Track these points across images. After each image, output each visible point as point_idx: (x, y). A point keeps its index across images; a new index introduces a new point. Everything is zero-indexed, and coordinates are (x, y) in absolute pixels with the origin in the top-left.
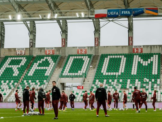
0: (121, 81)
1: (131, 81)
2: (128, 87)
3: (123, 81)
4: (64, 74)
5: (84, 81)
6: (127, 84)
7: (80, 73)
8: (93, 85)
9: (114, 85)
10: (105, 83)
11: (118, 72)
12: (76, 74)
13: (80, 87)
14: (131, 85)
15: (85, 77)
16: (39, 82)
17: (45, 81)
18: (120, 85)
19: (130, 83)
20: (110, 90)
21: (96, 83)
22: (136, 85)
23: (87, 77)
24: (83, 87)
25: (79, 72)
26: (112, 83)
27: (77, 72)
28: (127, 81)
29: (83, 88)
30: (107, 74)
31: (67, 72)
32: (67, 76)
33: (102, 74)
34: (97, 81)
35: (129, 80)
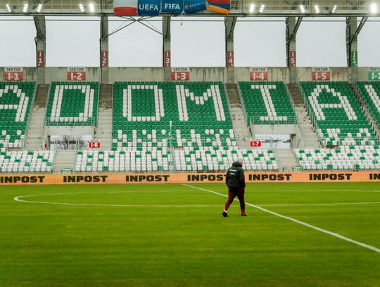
0: (164, 132)
1: (182, 132)
2: (180, 144)
4: (52, 119)
5: (95, 133)
6: (176, 137)
7: (83, 117)
8: (115, 141)
9: (155, 141)
10: (135, 136)
11: (155, 116)
12: (76, 119)
13: (94, 143)
14: (184, 140)
15: (96, 125)
16: (7, 133)
17: (19, 132)
18: (165, 141)
19: (183, 137)
21: (120, 136)
22: (194, 141)
23: (99, 126)
24: (99, 144)
25: (81, 114)
26: (149, 136)
27: (78, 116)
28: (175, 133)
29: (99, 146)
30: (134, 119)
31: (58, 115)
32: (60, 124)
33: (126, 119)
34: (120, 132)
35: (178, 131)
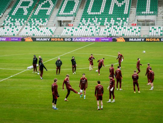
0: (101, 19)
1: (108, 19)
2: (105, 24)
3: (102, 19)
4: (60, 14)
5: (74, 20)
6: (104, 21)
7: (72, 13)
8: (80, 23)
10: (89, 21)
11: (99, 12)
12: (69, 14)
14: (107, 23)
15: (75, 16)
16: (42, 20)
17: (46, 19)
18: (100, 23)
19: (107, 21)
20: (92, 27)
21: (83, 21)
22: (111, 23)
23: (77, 16)
26: (94, 21)
27: (70, 12)
28: (105, 19)
29: (72, 26)
30: (91, 13)
31: (63, 12)
32: (62, 16)
33: (88, 14)
34: (84, 19)
35: (106, 19)
